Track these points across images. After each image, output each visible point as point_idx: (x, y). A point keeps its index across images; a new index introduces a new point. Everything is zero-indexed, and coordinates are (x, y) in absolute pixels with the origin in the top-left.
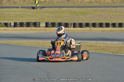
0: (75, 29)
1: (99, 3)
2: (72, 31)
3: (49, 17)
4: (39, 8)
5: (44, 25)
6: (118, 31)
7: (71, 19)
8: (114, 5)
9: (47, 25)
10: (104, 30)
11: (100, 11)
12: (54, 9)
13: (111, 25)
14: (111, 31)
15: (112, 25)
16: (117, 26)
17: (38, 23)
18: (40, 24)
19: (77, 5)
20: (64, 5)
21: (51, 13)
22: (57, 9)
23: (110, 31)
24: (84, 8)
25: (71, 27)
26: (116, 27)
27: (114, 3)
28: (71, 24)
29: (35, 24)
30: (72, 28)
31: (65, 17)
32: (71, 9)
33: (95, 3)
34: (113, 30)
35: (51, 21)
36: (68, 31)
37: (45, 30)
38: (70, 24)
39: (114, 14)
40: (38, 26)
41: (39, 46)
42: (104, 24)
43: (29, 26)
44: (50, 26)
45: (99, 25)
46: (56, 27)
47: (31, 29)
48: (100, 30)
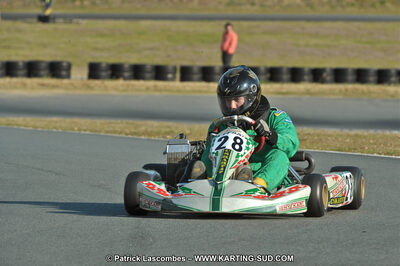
0: (189, 85)
1: (262, 6)
2: (179, 91)
3: (96, 49)
4: (61, 20)
5: (85, 73)
6: (332, 92)
7: (168, 56)
8: (310, 13)
9: (94, 71)
10: (284, 90)
11: (265, 32)
12: (110, 23)
13: (309, 74)
14: (308, 92)
15: (311, 76)
16: (328, 78)
17: (65, 64)
18: (69, 67)
19: (186, 12)
20: (143, 12)
21: (102, 35)
22: (121, 24)
23: (303, 93)
24: (212, 23)
25: (173, 79)
26: (323, 81)
28: (175, 69)
29: (56, 70)
30: (177, 84)
31: (151, 49)
32: (168, 23)
33: (249, 7)
34: (313, 91)
35: (106, 58)
36: (166, 90)
37: (89, 87)
38: (170, 69)
39: (313, 41)
40: (64, 73)
41: (79, 130)
42: (284, 70)
43: (36, 75)
44: (104, 74)
45: (268, 75)
46: (125, 79)
47: (43, 85)
48: (271, 90)
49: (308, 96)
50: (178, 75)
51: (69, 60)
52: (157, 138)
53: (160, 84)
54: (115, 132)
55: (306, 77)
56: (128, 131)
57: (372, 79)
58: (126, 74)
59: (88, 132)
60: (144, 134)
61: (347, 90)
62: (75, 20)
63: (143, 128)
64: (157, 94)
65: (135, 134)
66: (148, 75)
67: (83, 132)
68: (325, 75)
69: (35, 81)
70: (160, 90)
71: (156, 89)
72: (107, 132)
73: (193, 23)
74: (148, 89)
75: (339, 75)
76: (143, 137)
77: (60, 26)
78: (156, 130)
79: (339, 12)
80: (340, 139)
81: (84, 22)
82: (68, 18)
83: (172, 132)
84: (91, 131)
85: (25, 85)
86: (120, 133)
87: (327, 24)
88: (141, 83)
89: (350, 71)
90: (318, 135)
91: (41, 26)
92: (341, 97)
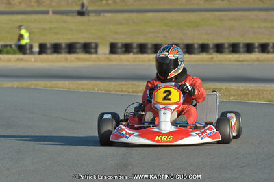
1: (229, 1)
3: (116, 33)
4: (93, 14)
5: (107, 50)
7: (165, 37)
8: (261, 5)
9: (113, 49)
10: (241, 59)
11: (231, 19)
12: (126, 15)
13: (258, 48)
14: (258, 60)
15: (260, 49)
16: (271, 50)
17: (93, 45)
18: (97, 46)
19: (178, 7)
20: (148, 7)
21: (121, 24)
22: (134, 15)
23: (254, 61)
24: (195, 14)
26: (268, 52)
29: (87, 48)
31: (154, 32)
32: (166, 14)
33: (219, 2)
34: (261, 59)
35: (121, 40)
37: (109, 60)
39: (263, 25)
40: (93, 50)
41: (98, 90)
42: (242, 45)
43: (74, 52)
44: (119, 50)
45: (231, 49)
46: (134, 53)
47: (79, 59)
48: (233, 59)
49: (257, 63)
51: (97, 41)
54: (122, 91)
55: (256, 50)
56: (130, 90)
58: (135, 51)
59: (104, 92)
62: (102, 14)
66: (149, 51)
67: (100, 92)
68: (269, 47)
69: (73, 56)
72: (117, 91)
73: (182, 14)
74: (149, 60)
77: (93, 17)
81: (108, 15)
82: (98, 12)
85: (67, 59)
86: (125, 92)
88: (145, 56)
91: (80, 18)
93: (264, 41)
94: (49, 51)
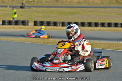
0: (64, 28)
1: (88, 3)
2: (61, 29)
3: (37, 16)
4: (27, 8)
5: (33, 24)
6: (107, 30)
7: (59, 19)
8: (102, 5)
9: (35, 23)
10: (92, 29)
11: (89, 11)
12: (42, 9)
13: (100, 25)
14: (100, 30)
15: (101, 25)
16: (106, 26)
17: (27, 22)
19: (65, 5)
20: (52, 5)
21: (39, 12)
22: (45, 9)
23: (98, 30)
24: (73, 9)
25: (59, 26)
26: (105, 27)
27: (103, 3)
28: (60, 23)
29: (24, 23)
30: (61, 27)
31: (54, 16)
32: (60, 9)
33: (84, 4)
35: (39, 19)
36: (57, 29)
37: (34, 28)
38: (58, 23)
39: (103, 14)
40: (26, 24)
41: (27, 42)
42: (93, 23)
44: (38, 24)
45: (88, 25)
47: (20, 28)
48: (89, 29)
49: (100, 31)
50: (61, 25)
51: (28, 20)
52: (50, 44)
53: (55, 27)
54: (38, 42)
55: (99, 25)
56: (42, 42)
57: (119, 26)
58: (45, 24)
60: (46, 43)
61: (111, 29)
62: (31, 8)
63: (47, 41)
64: (54, 30)
65: (44, 43)
66: (52, 25)
67: (28, 42)
68: (105, 25)
69: (17, 26)
70: (55, 29)
71: (54, 29)
72: (36, 42)
73: (67, 9)
74: (51, 29)
75: (109, 25)
76: (46, 44)
78: (50, 42)
79: (111, 5)
80: (105, 45)
81: (34, 8)
82: (29, 7)
83: (55, 42)
84: (31, 42)
85: (14, 28)
86: (39, 43)
87: (108, 9)
88: (50, 27)
89: (113, 23)
90: (99, 44)
91: (21, 9)
92: (110, 31)
93: (103, 22)
94: (6, 24)
